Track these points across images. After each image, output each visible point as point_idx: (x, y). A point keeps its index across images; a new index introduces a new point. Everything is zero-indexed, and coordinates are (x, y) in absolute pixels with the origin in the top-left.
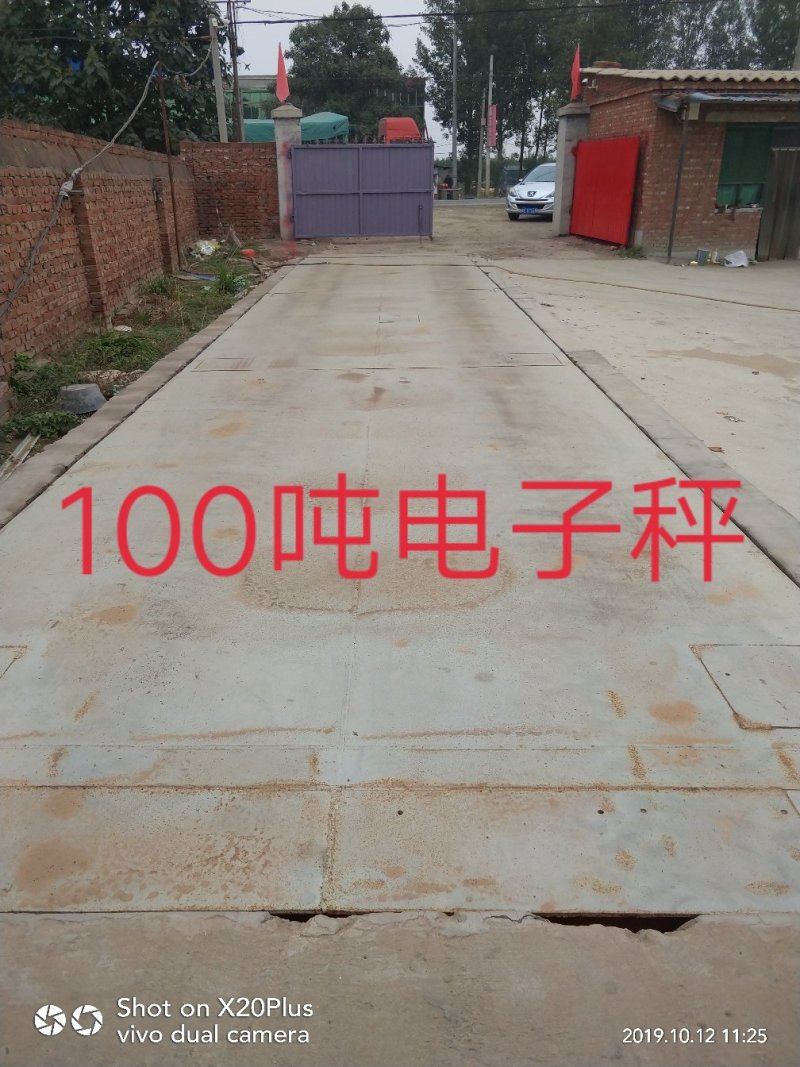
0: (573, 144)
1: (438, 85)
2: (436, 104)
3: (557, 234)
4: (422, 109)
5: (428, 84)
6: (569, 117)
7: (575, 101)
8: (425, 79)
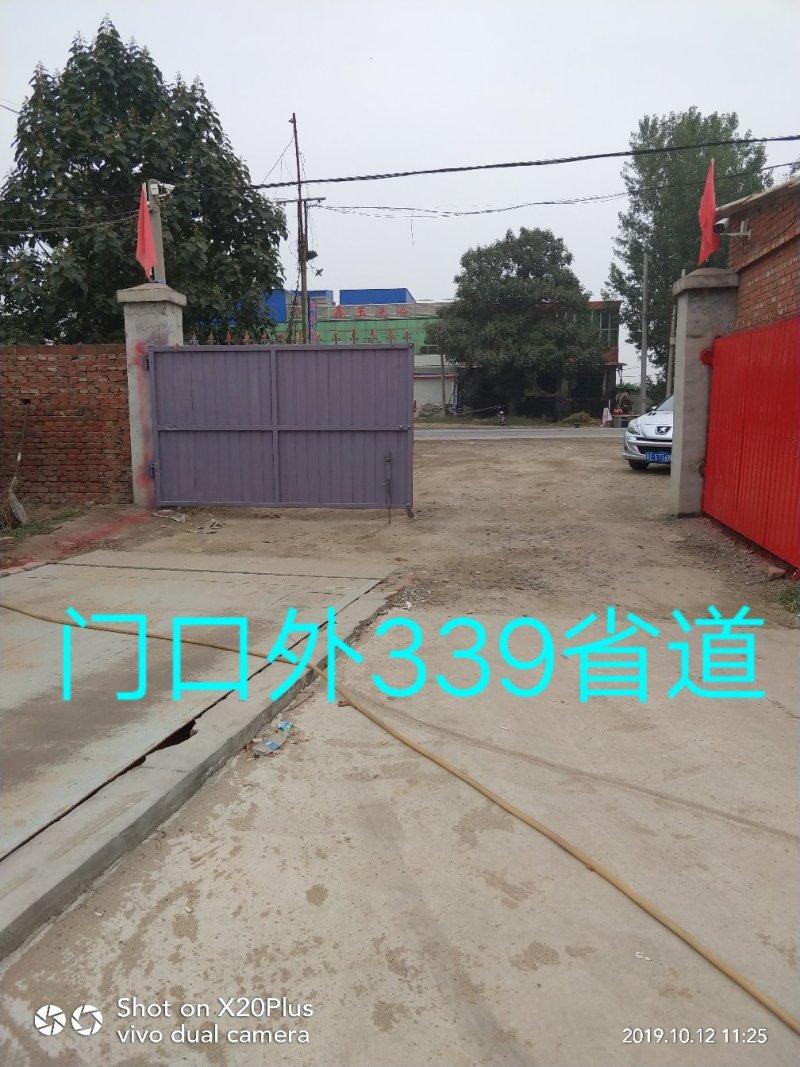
0: (706, 342)
1: (633, 307)
2: (631, 327)
3: (676, 512)
4: (616, 333)
5: (622, 307)
6: (693, 293)
7: (706, 265)
8: (619, 302)
